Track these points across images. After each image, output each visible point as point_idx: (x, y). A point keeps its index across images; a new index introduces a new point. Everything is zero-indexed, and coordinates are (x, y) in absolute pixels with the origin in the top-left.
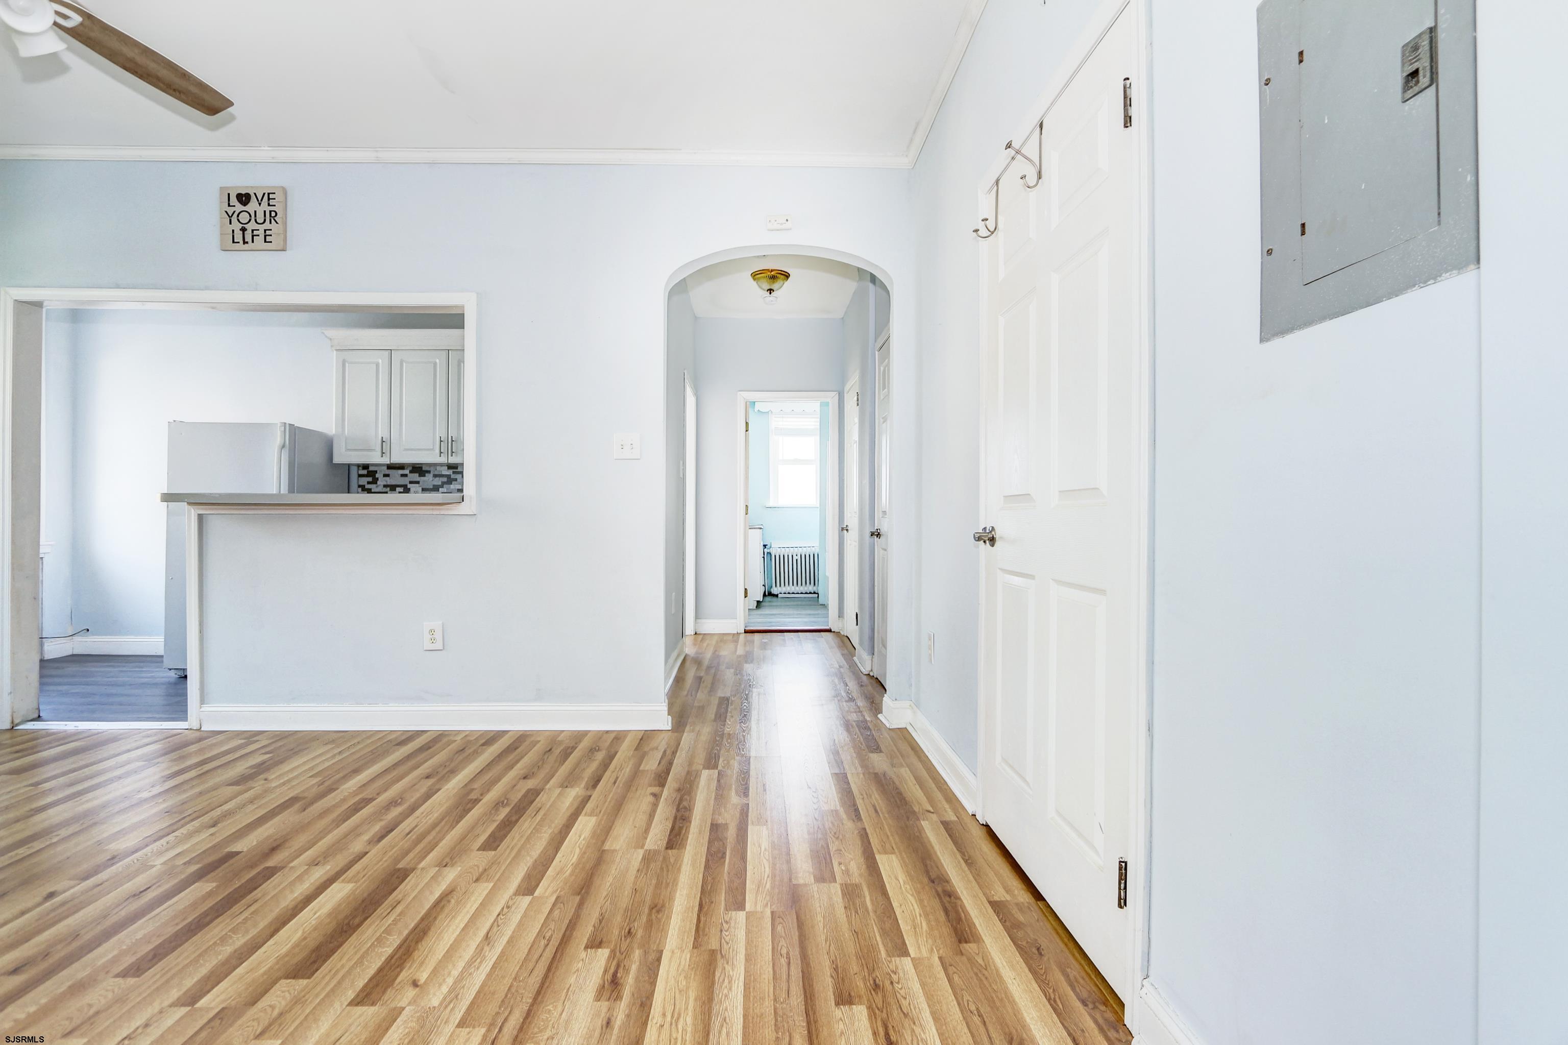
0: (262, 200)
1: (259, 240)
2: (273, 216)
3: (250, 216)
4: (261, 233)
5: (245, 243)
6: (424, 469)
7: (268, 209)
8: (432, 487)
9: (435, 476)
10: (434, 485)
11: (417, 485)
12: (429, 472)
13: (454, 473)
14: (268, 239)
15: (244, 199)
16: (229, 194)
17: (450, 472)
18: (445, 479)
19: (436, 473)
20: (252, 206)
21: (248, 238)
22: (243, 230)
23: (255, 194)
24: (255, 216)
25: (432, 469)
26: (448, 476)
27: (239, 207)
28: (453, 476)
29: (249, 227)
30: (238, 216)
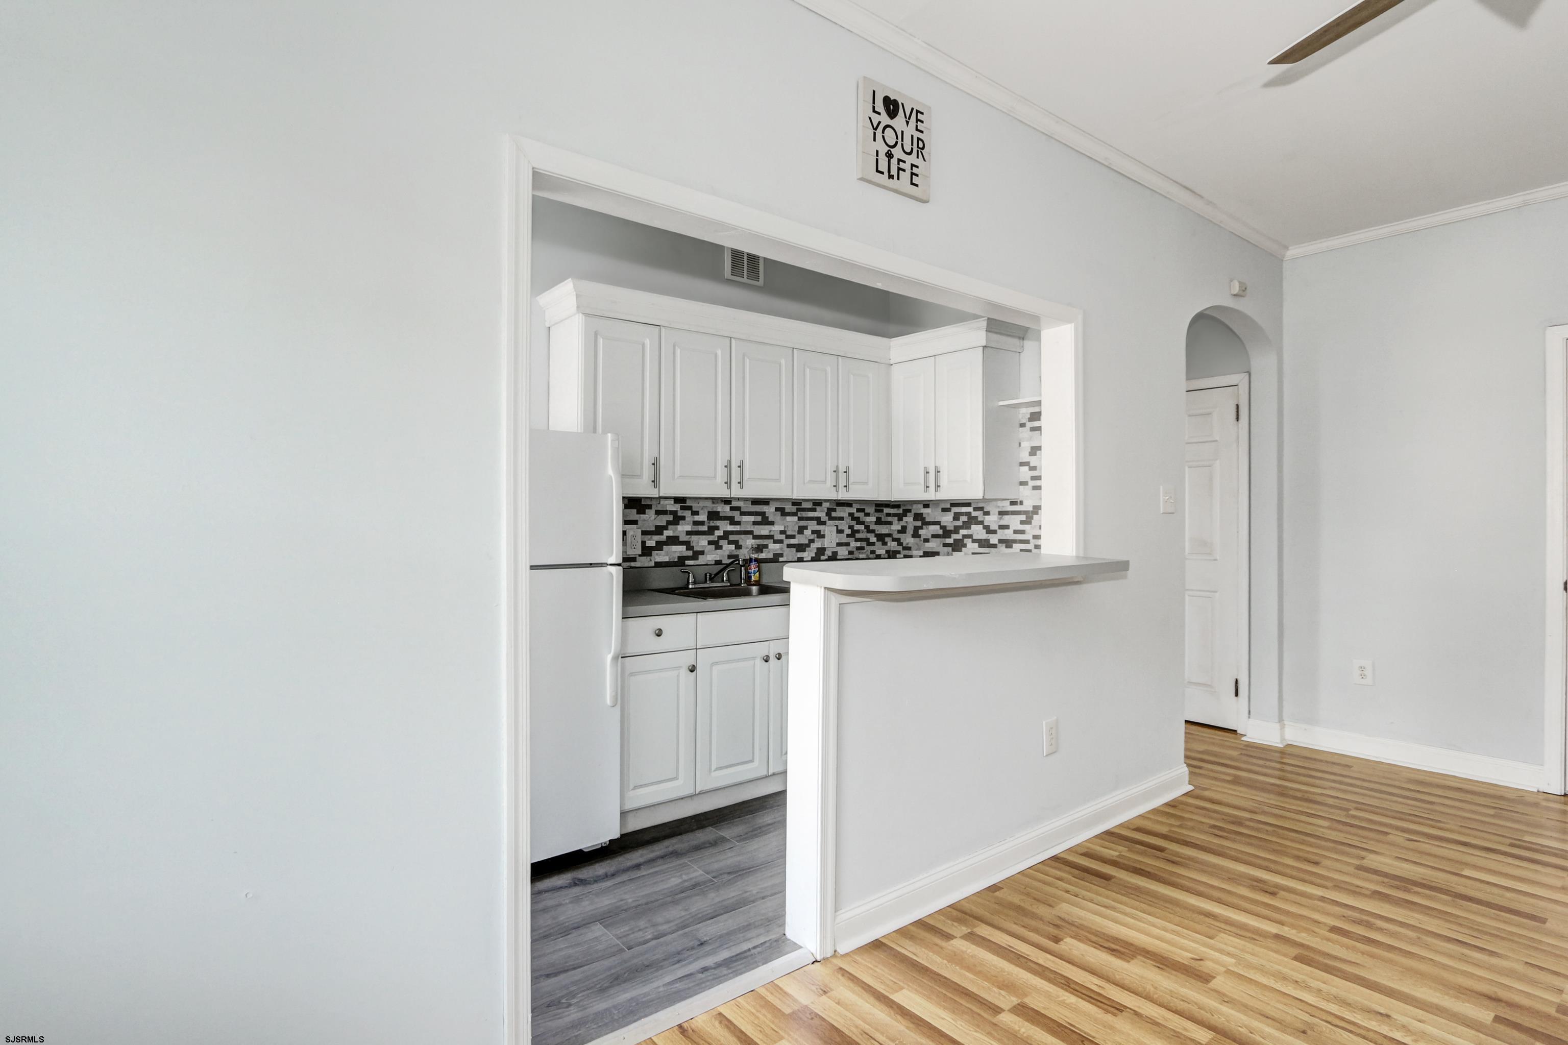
0: (909, 119)
1: (905, 176)
2: (920, 147)
3: (897, 138)
4: (906, 166)
5: (891, 177)
6: (643, 503)
7: (917, 135)
8: (653, 529)
9: (658, 513)
10: (657, 527)
11: (635, 526)
12: (650, 507)
13: (682, 508)
14: (915, 179)
15: (892, 107)
16: (874, 92)
17: (676, 507)
18: (670, 518)
19: (660, 508)
20: (899, 122)
21: (894, 171)
22: (889, 156)
23: (903, 104)
24: (902, 140)
25: (654, 503)
26: (674, 513)
27: (885, 119)
28: (680, 513)
29: (897, 153)
30: (883, 132)
